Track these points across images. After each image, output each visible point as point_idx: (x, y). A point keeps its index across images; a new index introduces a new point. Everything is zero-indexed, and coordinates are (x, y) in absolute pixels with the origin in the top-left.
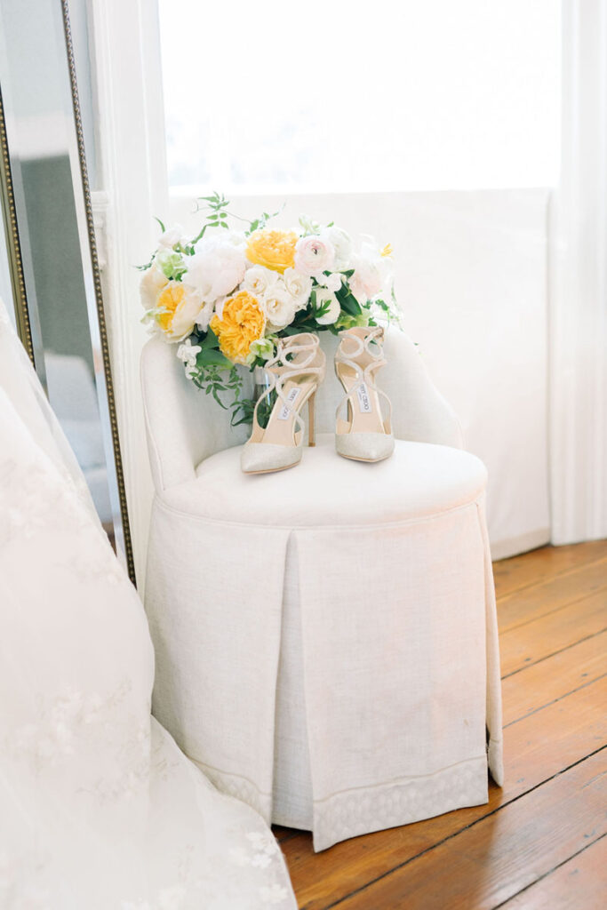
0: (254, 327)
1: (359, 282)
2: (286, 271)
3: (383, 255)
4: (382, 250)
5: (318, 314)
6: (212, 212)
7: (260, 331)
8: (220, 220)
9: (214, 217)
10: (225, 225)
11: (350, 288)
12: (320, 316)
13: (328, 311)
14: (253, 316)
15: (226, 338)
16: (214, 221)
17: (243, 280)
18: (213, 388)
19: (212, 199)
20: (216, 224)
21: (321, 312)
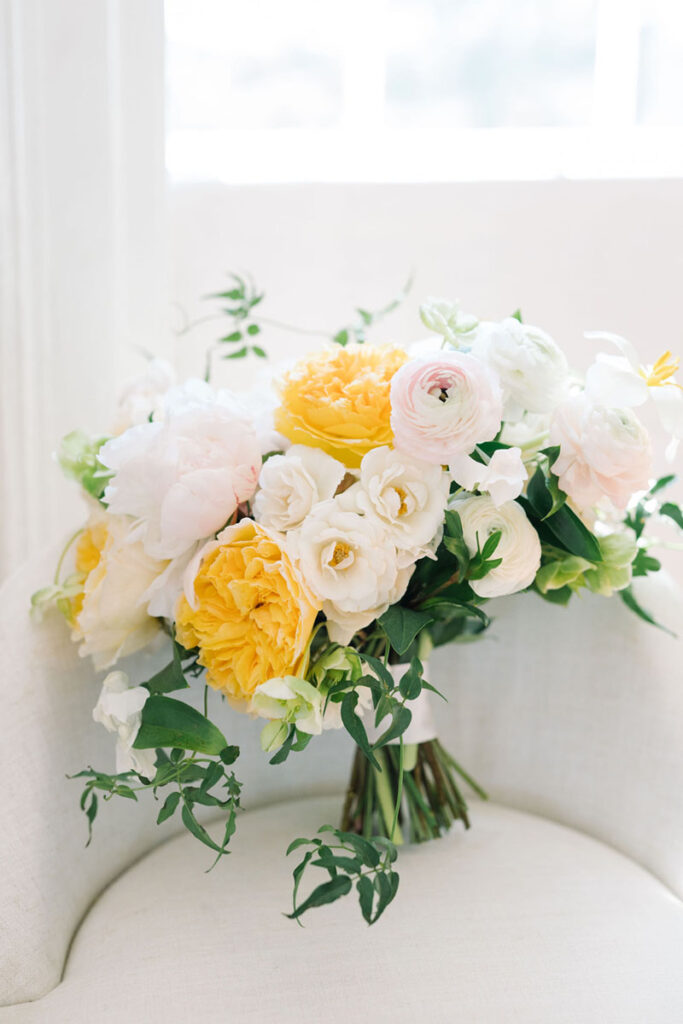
0: (278, 625)
1: (585, 471)
2: (367, 459)
3: (654, 383)
4: (650, 371)
5: (477, 569)
6: (229, 325)
7: (293, 634)
8: (249, 341)
9: (235, 337)
10: (260, 352)
11: (562, 486)
12: (480, 575)
13: (499, 561)
14: (273, 594)
15: (213, 654)
16: (235, 347)
17: (258, 488)
18: (182, 802)
19: (235, 294)
20: (242, 353)
21: (480, 564)
